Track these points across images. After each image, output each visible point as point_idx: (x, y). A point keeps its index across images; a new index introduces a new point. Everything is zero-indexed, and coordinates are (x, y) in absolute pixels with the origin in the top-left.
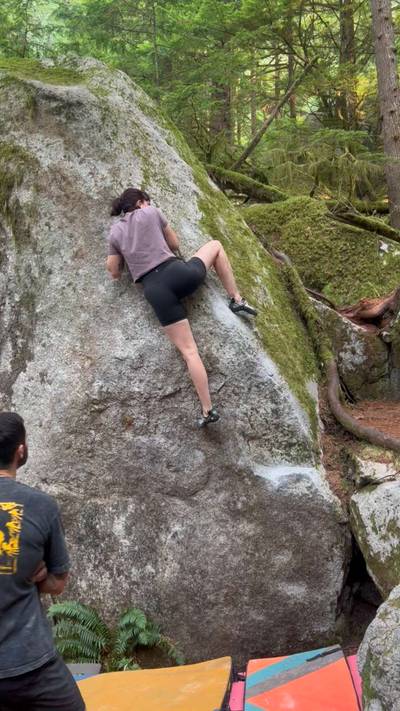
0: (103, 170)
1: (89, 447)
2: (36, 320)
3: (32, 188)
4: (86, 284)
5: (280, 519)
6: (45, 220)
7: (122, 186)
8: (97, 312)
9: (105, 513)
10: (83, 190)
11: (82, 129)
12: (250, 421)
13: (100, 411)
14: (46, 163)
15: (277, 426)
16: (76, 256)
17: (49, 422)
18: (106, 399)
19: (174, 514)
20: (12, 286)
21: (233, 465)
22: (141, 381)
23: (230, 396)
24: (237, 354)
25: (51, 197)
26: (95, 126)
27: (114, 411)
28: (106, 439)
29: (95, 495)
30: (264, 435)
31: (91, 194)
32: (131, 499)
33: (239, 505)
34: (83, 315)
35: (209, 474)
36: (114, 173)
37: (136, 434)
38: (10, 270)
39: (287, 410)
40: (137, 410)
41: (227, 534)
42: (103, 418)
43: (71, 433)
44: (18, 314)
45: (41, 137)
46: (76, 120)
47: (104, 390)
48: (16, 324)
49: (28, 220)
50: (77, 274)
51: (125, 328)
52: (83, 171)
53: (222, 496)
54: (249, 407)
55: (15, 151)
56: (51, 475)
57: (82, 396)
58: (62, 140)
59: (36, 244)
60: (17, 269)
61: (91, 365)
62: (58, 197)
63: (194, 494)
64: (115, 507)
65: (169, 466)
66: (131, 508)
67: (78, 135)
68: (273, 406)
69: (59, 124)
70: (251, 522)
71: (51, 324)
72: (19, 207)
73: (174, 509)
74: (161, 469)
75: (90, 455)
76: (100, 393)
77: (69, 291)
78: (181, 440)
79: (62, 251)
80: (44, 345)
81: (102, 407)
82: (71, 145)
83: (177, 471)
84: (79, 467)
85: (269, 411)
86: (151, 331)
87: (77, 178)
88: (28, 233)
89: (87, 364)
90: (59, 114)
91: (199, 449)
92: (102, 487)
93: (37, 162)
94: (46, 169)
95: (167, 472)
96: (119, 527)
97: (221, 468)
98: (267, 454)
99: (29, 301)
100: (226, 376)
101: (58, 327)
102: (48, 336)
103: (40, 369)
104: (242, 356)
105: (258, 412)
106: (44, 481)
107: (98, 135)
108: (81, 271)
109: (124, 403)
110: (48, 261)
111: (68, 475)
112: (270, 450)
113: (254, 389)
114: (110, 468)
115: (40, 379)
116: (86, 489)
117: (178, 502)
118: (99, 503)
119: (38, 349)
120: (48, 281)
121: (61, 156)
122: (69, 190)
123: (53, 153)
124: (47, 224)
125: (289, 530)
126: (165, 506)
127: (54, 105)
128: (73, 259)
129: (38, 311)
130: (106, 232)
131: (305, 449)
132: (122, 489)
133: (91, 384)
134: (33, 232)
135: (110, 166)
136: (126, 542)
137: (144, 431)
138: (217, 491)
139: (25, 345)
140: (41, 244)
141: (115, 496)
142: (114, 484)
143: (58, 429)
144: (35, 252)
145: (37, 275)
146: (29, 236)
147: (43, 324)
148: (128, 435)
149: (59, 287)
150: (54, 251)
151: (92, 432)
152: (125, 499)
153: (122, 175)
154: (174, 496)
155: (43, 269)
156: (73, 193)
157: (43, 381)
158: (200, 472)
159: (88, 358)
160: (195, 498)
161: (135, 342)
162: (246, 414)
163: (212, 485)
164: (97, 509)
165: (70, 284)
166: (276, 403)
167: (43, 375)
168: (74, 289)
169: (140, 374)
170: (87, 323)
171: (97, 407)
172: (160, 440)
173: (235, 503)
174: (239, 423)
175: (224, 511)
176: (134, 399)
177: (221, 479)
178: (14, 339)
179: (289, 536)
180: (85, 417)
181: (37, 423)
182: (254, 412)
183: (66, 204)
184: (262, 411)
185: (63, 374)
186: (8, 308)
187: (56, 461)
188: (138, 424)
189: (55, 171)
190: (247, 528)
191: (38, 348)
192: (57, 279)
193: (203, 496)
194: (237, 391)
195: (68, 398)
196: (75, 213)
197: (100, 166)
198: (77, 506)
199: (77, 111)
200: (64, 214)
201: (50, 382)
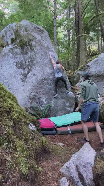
0: (47, 43)
2: (33, 65)
3: (35, 42)
9: (42, 98)
13: (44, 81)
14: (38, 39)
16: (42, 55)
17: (35, 82)
18: (45, 79)
20: (29, 58)
25: (38, 44)
27: (46, 82)
29: (40, 95)
37: (49, 85)
38: (29, 55)
40: (50, 82)
41: (61, 101)
42: (44, 83)
43: (38, 84)
44: (29, 63)
48: (29, 65)
49: (33, 47)
55: (32, 35)
56: (33, 91)
58: (40, 36)
59: (35, 51)
60: (30, 55)
62: (40, 45)
66: (46, 97)
69: (40, 33)
70: (64, 99)
71: (36, 66)
72: (32, 45)
77: (40, 61)
82: (42, 37)
88: (33, 50)
89: (43, 73)
90: (40, 32)
92: (42, 94)
93: (36, 38)
96: (44, 100)
99: (32, 61)
101: (37, 66)
102: (35, 68)
106: (32, 92)
108: (42, 58)
109: (48, 80)
110: (36, 55)
111: (36, 92)
114: (44, 91)
119: (33, 70)
120: (36, 58)
121: (40, 38)
127: (39, 30)
129: (34, 63)
130: (47, 53)
133: (43, 76)
136: (46, 102)
139: (30, 69)
143: (36, 83)
144: (34, 53)
149: (38, 60)
150: (38, 54)
151: (42, 84)
157: (34, 75)
164: (40, 97)
167: (34, 74)
169: (51, 76)
170: (43, 66)
173: (62, 97)
176: (50, 80)
178: (28, 68)
180: (41, 82)
181: (32, 82)
185: (38, 74)
186: (28, 62)
192: (38, 58)
195: (39, 78)
196: (42, 48)
197: (47, 42)
198: (37, 97)
199: (43, 32)
200: (40, 48)
201: (35, 75)
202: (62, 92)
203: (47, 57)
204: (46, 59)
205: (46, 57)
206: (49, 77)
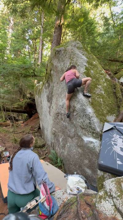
1: (57, 122)
4: (58, 89)
5: (86, 151)
8: (59, 95)
12: (82, 124)
15: (90, 127)
19: (68, 141)
21: (78, 134)
22: (63, 110)
23: (78, 117)
28: (59, 122)
30: (86, 128)
32: (63, 135)
33: (79, 144)
34: (57, 95)
35: (75, 135)
39: (93, 123)
45: (55, 60)
46: (60, 54)
50: (57, 87)
51: (62, 98)
53: (76, 141)
54: (83, 120)
61: (57, 106)
63: (72, 138)
65: (68, 130)
67: (60, 58)
68: (89, 121)
75: (58, 124)
76: (58, 112)
78: (70, 125)
83: (70, 132)
84: (57, 126)
85: (88, 122)
87: (58, 67)
91: (73, 128)
94: (55, 66)
95: (68, 132)
98: (87, 133)
100: (77, 112)
103: (52, 106)
104: (82, 107)
113: (84, 116)
115: (52, 108)
116: (58, 131)
117: (70, 139)
118: (59, 134)
126: (67, 139)
128: (57, 84)
131: (97, 135)
134: (53, 79)
135: (63, 63)
137: (64, 121)
138: (76, 139)
142: (61, 131)
147: (53, 97)
148: (62, 122)
154: (69, 137)
155: (53, 86)
158: (73, 134)
159: (57, 104)
161: (63, 101)
162: (82, 122)
163: (75, 137)
168: (56, 90)
171: (57, 115)
172: (67, 124)
174: (80, 124)
175: (76, 144)
177: (77, 136)
179: (88, 157)
182: (84, 122)
184: (86, 122)
188: (63, 120)
190: (80, 150)
191: (52, 102)
193: (74, 139)
194: (80, 116)
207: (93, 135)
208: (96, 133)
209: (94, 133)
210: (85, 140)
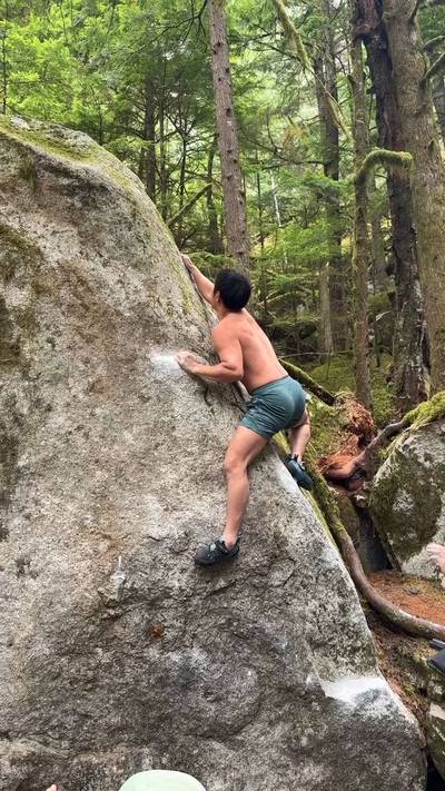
0: (135, 280)
1: (90, 674)
2: (17, 478)
3: (29, 287)
4: (105, 429)
5: (354, 753)
6: (48, 334)
7: (161, 305)
8: (121, 471)
9: (105, 776)
10: (109, 301)
11: (106, 222)
12: (318, 622)
13: (115, 618)
14: (53, 257)
15: (344, 626)
16: (92, 388)
18: (130, 597)
19: (212, 766)
21: (299, 685)
22: (183, 571)
23: (298, 589)
24: (305, 532)
25: (58, 304)
26: (122, 220)
27: (136, 618)
28: (119, 662)
29: (86, 750)
30: (330, 640)
31: (121, 308)
32: (146, 750)
33: (304, 741)
34: (99, 473)
35: (260, 702)
36: (151, 285)
37: (164, 649)
39: (352, 604)
40: (172, 613)
41: (289, 784)
42: (118, 629)
43: (63, 655)
45: (43, 220)
46: (96, 207)
47: (128, 585)
49: (17, 331)
50: (92, 415)
51: (162, 494)
52: (110, 276)
53: (279, 731)
54: (317, 603)
56: (18, 724)
57: (92, 596)
58: (75, 231)
59: (28, 365)
61: (110, 548)
62: (71, 306)
63: (238, 731)
64: (124, 765)
65: (206, 694)
67: (99, 229)
68: (340, 600)
69: (71, 208)
70: (318, 762)
71: (42, 484)
72: (3, 311)
73: (212, 757)
74: (197, 699)
75: (89, 686)
76: (121, 590)
77: (79, 439)
78: (226, 653)
79: (71, 381)
80: (28, 517)
81: (119, 611)
82: (89, 239)
83: (217, 700)
84: (68, 706)
85: (337, 607)
86: (200, 499)
87: (102, 284)
88: (15, 349)
89: (103, 545)
90: (72, 195)
91: (250, 666)
92: (102, 735)
93: (38, 251)
94: (55, 265)
95: (203, 703)
97: (280, 690)
98: (332, 665)
99: (6, 448)
100: (295, 562)
101: (55, 490)
102: (37, 502)
103: (17, 554)
104: (309, 534)
105: (325, 609)
106: (4, 735)
107: (128, 234)
108: (98, 411)
109: (153, 605)
110: (46, 393)
111: (47, 722)
112: (335, 660)
113: (321, 578)
114: (119, 705)
115: (16, 570)
116: (73, 741)
117: (216, 745)
118: (95, 760)
120: (43, 422)
121: (76, 250)
122: (88, 299)
123: (63, 246)
124: (50, 341)
125: (364, 767)
126: (199, 755)
127: (65, 182)
128: (86, 392)
129: (21, 463)
130: (140, 361)
131: (370, 654)
132: (133, 736)
133: (107, 577)
134: (26, 348)
135: (144, 277)
137: (179, 644)
138: (271, 724)
140: (37, 367)
141: (121, 748)
142: (122, 728)
143: (42, 648)
144: (25, 376)
145: (25, 411)
146: (17, 354)
147: (29, 485)
148: (153, 653)
149: (63, 432)
150: (55, 380)
151: (99, 650)
152: (136, 750)
153: (159, 290)
154: (211, 737)
155: (37, 403)
156: (95, 304)
157: (21, 573)
158: (249, 699)
159: (105, 537)
160: (239, 738)
161: (177, 514)
162: (314, 613)
163: (264, 715)
164: (91, 772)
165: (79, 428)
166: (343, 596)
167: (21, 563)
168: (86, 436)
169: (183, 561)
170: (105, 485)
171: (112, 612)
172: (197, 655)
173: (298, 738)
174: (309, 626)
175: (283, 752)
176: (170, 597)
177: (279, 705)
179: (364, 775)
180: (91, 628)
181: (5, 640)
182: (323, 610)
183: (82, 317)
184: (330, 607)
185: (60, 562)
187: (32, 701)
188: (169, 635)
189: (67, 270)
190: (314, 772)
191: (16, 521)
192: (58, 420)
193: (252, 733)
194: (306, 582)
195: (67, 600)
196: (95, 330)
197: (131, 274)
198: (56, 768)
199: (100, 198)
200: (78, 330)
201: (34, 575)
202: (289, 690)
203: (145, 399)
204: (128, 412)
205: (133, 401)
206: (159, 575)
207: (353, 663)
208: (364, 649)
209: (355, 650)
210: (344, 700)
